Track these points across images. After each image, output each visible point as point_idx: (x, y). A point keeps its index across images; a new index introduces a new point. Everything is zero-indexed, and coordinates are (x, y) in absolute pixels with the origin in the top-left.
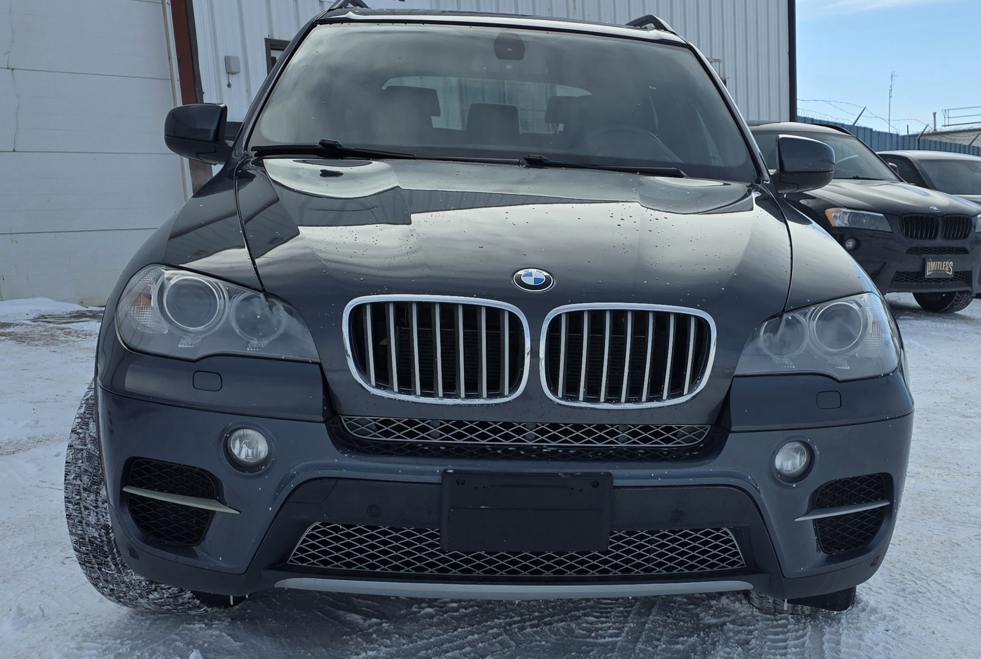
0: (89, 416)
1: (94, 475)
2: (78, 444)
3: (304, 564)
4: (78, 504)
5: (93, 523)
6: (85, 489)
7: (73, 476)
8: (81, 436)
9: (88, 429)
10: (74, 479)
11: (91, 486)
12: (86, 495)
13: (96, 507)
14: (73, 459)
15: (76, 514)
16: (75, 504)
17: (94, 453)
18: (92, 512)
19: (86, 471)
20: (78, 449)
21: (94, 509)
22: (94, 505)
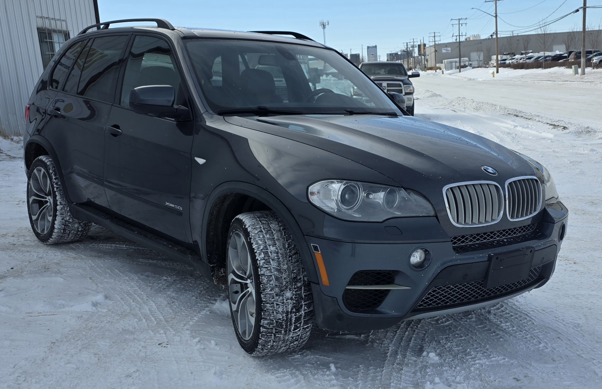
0: (268, 258)
1: (281, 287)
2: (269, 273)
3: (421, 307)
4: (273, 303)
5: (280, 311)
6: (277, 295)
7: (269, 290)
8: (269, 268)
9: (271, 265)
10: (270, 291)
11: (280, 293)
12: (277, 298)
13: (283, 303)
14: (267, 281)
15: (271, 309)
16: (271, 304)
17: (278, 276)
18: (281, 307)
19: (276, 286)
20: (269, 276)
21: (282, 304)
22: (282, 302)
